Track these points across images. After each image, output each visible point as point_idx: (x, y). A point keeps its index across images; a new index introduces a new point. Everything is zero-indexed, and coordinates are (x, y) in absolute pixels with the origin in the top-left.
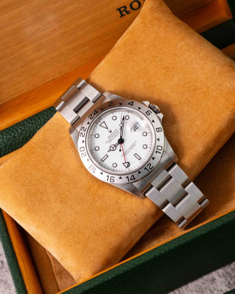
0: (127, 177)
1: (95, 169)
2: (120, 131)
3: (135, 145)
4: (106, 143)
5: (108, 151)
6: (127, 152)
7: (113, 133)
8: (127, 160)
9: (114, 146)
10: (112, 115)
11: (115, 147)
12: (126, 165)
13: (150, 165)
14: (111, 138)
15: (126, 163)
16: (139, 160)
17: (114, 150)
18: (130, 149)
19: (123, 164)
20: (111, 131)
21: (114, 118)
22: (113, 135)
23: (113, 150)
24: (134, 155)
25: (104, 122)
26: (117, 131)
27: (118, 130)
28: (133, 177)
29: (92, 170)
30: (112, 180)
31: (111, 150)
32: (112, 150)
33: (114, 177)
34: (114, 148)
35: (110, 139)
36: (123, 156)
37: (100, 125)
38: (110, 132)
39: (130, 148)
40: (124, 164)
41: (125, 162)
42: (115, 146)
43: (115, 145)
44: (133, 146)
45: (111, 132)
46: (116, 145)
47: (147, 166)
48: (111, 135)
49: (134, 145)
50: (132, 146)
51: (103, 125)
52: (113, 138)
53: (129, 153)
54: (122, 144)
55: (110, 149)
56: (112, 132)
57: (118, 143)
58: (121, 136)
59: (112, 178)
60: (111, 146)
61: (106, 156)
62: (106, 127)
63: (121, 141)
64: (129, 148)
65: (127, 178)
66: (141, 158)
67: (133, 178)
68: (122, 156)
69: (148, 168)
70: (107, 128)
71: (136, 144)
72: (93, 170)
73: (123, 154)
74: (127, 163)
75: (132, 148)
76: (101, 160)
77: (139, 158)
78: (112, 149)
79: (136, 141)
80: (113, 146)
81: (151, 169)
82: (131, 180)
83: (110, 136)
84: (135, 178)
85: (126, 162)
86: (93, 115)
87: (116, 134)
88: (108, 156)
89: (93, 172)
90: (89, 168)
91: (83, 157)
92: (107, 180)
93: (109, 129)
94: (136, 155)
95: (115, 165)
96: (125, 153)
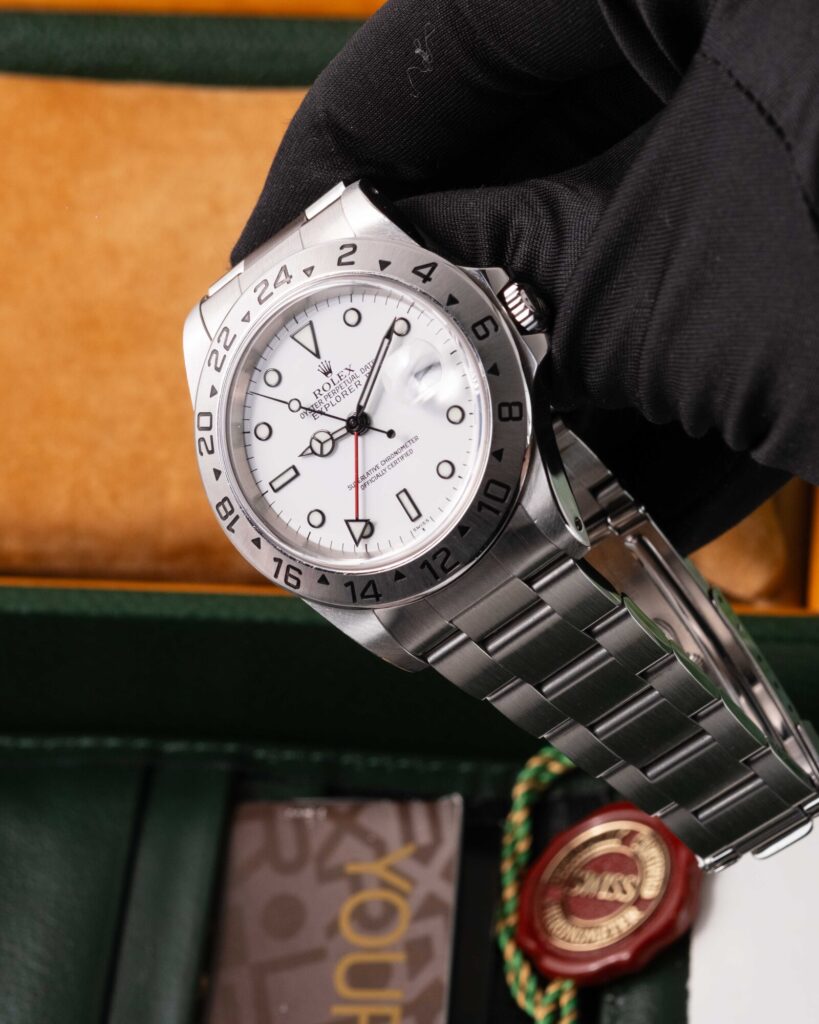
0: (350, 585)
1: (237, 518)
2: (365, 379)
3: (411, 451)
4: (303, 415)
5: (303, 455)
6: (374, 474)
7: (336, 379)
8: (364, 513)
9: (327, 437)
10: (345, 303)
11: (330, 444)
12: (358, 528)
13: (444, 553)
14: (324, 401)
15: (357, 520)
16: (413, 520)
17: (326, 451)
18: (388, 463)
19: (347, 522)
20: (330, 371)
21: (352, 318)
22: (333, 387)
23: (322, 455)
24: (397, 496)
25: (311, 323)
26: (354, 377)
27: (358, 373)
28: (371, 587)
29: (226, 517)
30: (290, 580)
31: (314, 453)
32: (318, 451)
33: (300, 572)
34: (328, 447)
35: (321, 402)
36: (354, 490)
37: (293, 337)
38: (326, 374)
39: (388, 459)
40: (351, 524)
41: (354, 518)
42: (332, 438)
43: (331, 435)
44: (402, 453)
45: (328, 372)
46: (335, 436)
47: (435, 556)
48: (326, 387)
49: (405, 451)
50: (396, 453)
51: (305, 336)
52: (334, 402)
53: (380, 479)
54: (360, 438)
55: (310, 447)
56: (334, 376)
57: (345, 431)
58: (362, 404)
59: (292, 572)
60: (318, 436)
61: (292, 473)
62: (314, 350)
63: (359, 423)
64: (385, 461)
65: (347, 585)
66: (420, 515)
67: (370, 591)
69: (436, 564)
70: (317, 355)
71: (413, 446)
72: (231, 518)
73: (354, 480)
74: (363, 524)
75: (396, 463)
76: (271, 484)
77: (414, 514)
78: (317, 447)
79: (416, 438)
80: (323, 437)
82: (363, 597)
83: (322, 392)
84: (380, 596)
85: (360, 518)
86: (271, 288)
87: (346, 389)
88: (297, 474)
89: (229, 527)
90: (218, 506)
91: (202, 454)
92: (276, 576)
93: (322, 360)
94: (403, 497)
95: (317, 518)
96: (363, 477)
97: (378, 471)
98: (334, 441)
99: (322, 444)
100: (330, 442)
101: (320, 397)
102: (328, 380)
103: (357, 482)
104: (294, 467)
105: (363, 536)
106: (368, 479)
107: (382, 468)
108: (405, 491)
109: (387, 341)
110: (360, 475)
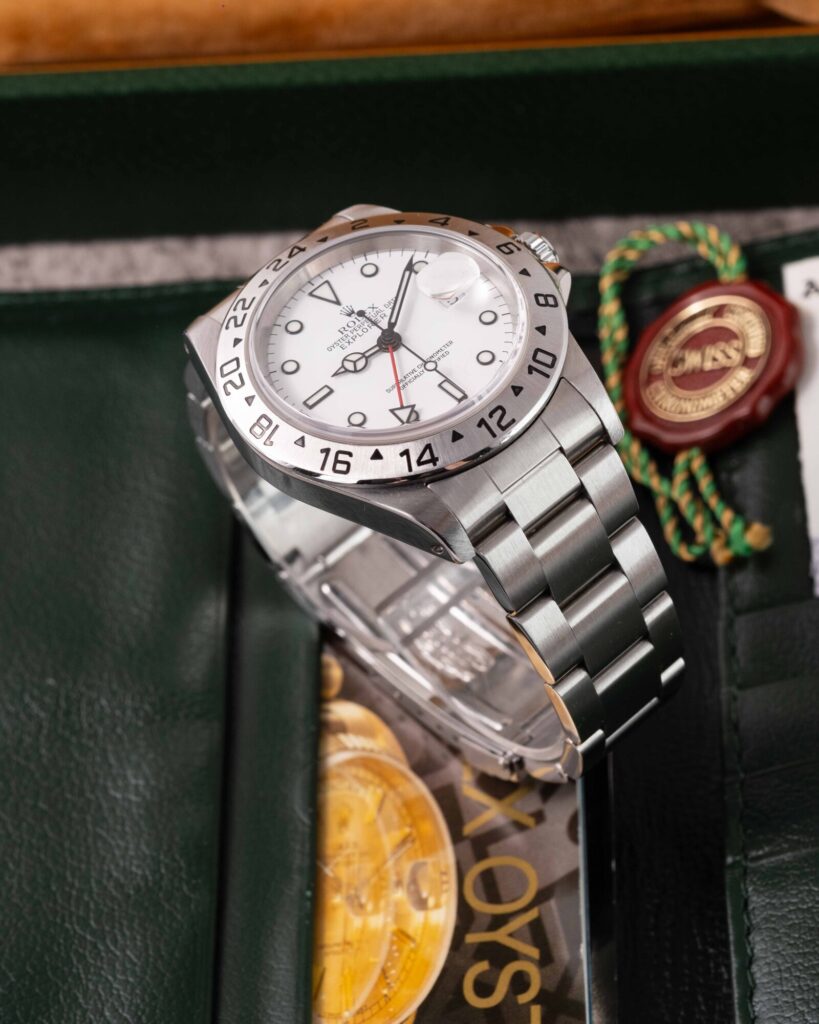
0: (405, 453)
1: (277, 427)
2: (390, 311)
3: (447, 352)
4: (330, 349)
5: (335, 374)
6: (412, 375)
7: (360, 317)
8: (408, 401)
9: (358, 356)
10: (360, 261)
12: (404, 414)
13: (499, 412)
14: (350, 334)
15: (402, 407)
16: (460, 400)
17: (359, 368)
19: (392, 411)
21: (370, 270)
22: (358, 323)
23: (356, 371)
24: (440, 386)
25: (328, 282)
26: (378, 312)
27: (382, 308)
29: (262, 434)
30: (339, 467)
31: (347, 371)
32: (352, 369)
33: (350, 454)
34: (360, 365)
35: (347, 336)
36: (396, 390)
37: (311, 294)
38: (349, 315)
40: (397, 412)
41: (399, 406)
43: (363, 355)
44: (438, 356)
45: (351, 314)
46: (367, 355)
47: (491, 415)
48: (351, 324)
49: (440, 354)
50: (432, 357)
51: (324, 292)
52: (360, 332)
53: (418, 379)
54: (395, 354)
55: (343, 366)
57: (377, 348)
58: (393, 320)
59: (342, 457)
60: (349, 358)
61: (326, 391)
62: (334, 299)
63: (390, 341)
64: (421, 365)
65: (402, 454)
66: (466, 396)
67: (427, 456)
68: (389, 391)
69: (492, 423)
70: (338, 303)
71: (448, 349)
72: (268, 432)
73: (394, 382)
74: (408, 410)
76: (305, 403)
77: (460, 396)
78: (350, 366)
79: (451, 342)
80: (354, 358)
81: (503, 428)
82: (420, 463)
83: (347, 328)
84: (437, 459)
85: (405, 405)
88: (331, 391)
89: (265, 444)
91: (229, 394)
92: (322, 469)
93: (344, 306)
94: (445, 385)
95: (357, 419)
96: (402, 381)
97: (415, 374)
98: (367, 358)
99: (355, 362)
100: (364, 360)
101: (347, 333)
102: (352, 319)
103: (398, 383)
104: (326, 387)
105: (410, 421)
106: (408, 380)
107: (419, 370)
108: (446, 381)
109: (408, 271)
110: (399, 378)
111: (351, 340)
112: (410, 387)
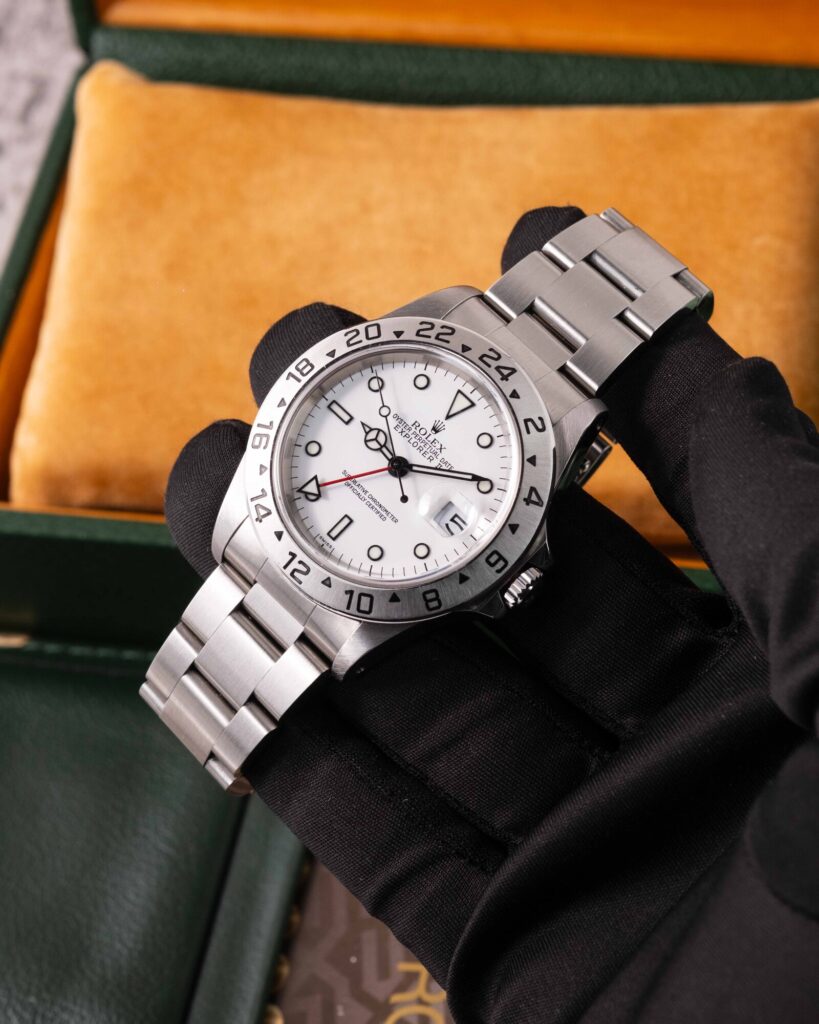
0: (264, 494)
1: (299, 380)
2: (435, 465)
3: (384, 519)
4: (396, 417)
5: (363, 424)
6: (360, 491)
7: (431, 439)
8: (326, 491)
9: (382, 442)
12: (312, 488)
13: (305, 570)
14: (412, 432)
15: (318, 486)
16: (329, 534)
17: (369, 444)
18: (371, 501)
19: (315, 478)
20: (437, 432)
21: (485, 441)
22: (424, 437)
23: (366, 441)
24: (346, 516)
25: (473, 405)
26: (435, 453)
27: (440, 457)
28: (265, 512)
29: (298, 370)
30: (258, 439)
31: (367, 433)
32: (369, 438)
33: (265, 448)
34: (374, 445)
35: (410, 429)
36: (344, 477)
37: (459, 391)
38: (434, 428)
39: (375, 501)
40: (314, 482)
41: (320, 482)
42: (382, 447)
43: (385, 445)
44: (382, 512)
45: (435, 430)
46: (384, 450)
47: (300, 562)
48: (423, 432)
49: (384, 513)
50: (380, 506)
51: (461, 403)
52: (412, 441)
53: (356, 496)
54: (387, 472)
55: (371, 430)
56: (433, 436)
57: (392, 458)
58: (415, 468)
60: (381, 434)
61: (347, 418)
62: (452, 413)
63: (400, 467)
64: (372, 499)
65: (263, 491)
66: (334, 539)
67: (262, 512)
69: (295, 565)
70: (448, 417)
71: (389, 519)
72: (298, 374)
73: (352, 475)
74: (316, 492)
75: (372, 508)
76: (334, 402)
77: (333, 534)
78: (372, 435)
79: (396, 522)
80: (382, 439)
81: (292, 574)
82: (257, 507)
83: (418, 429)
84: (259, 520)
85: (321, 488)
86: (494, 364)
87: (425, 449)
88: (347, 423)
89: (290, 374)
90: (306, 360)
91: (346, 335)
92: (259, 425)
93: (445, 422)
94: (346, 521)
95: (314, 449)
96: (355, 482)
97: (363, 494)
98: (380, 450)
99: (376, 439)
100: (378, 446)
101: (413, 429)
102: (429, 432)
103: (350, 478)
104: (352, 418)
105: (307, 494)
106: (356, 487)
107: (366, 497)
108: (351, 521)
109: (470, 477)
110: (357, 479)
111: (404, 434)
112: (348, 490)
